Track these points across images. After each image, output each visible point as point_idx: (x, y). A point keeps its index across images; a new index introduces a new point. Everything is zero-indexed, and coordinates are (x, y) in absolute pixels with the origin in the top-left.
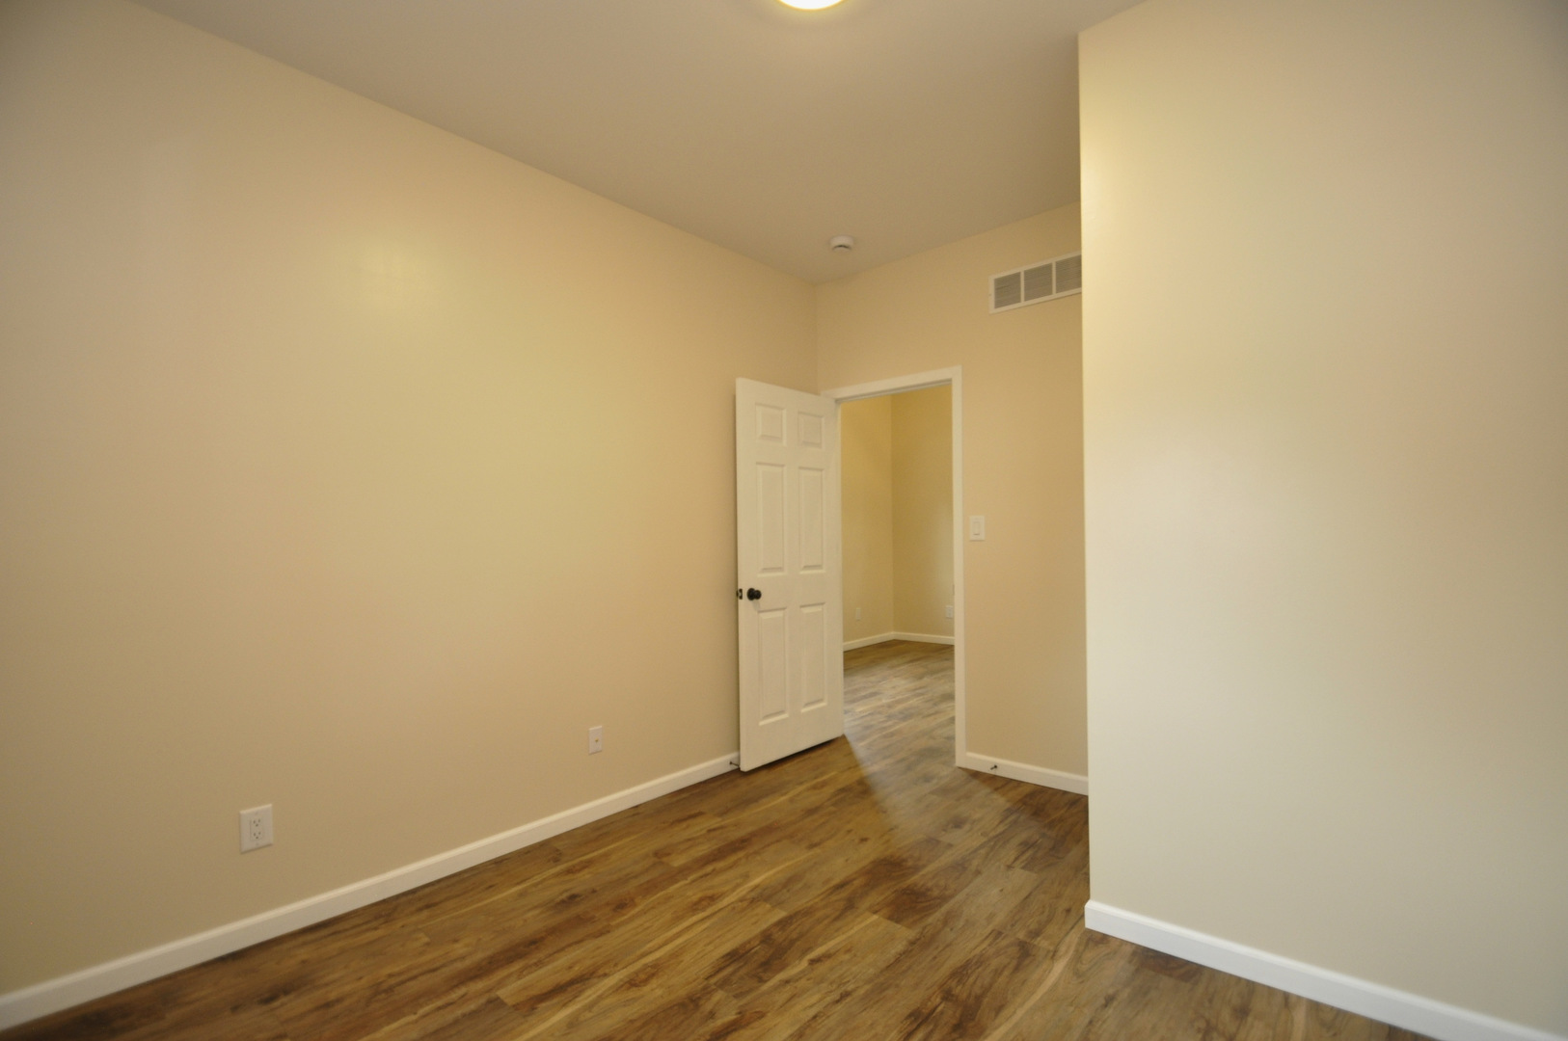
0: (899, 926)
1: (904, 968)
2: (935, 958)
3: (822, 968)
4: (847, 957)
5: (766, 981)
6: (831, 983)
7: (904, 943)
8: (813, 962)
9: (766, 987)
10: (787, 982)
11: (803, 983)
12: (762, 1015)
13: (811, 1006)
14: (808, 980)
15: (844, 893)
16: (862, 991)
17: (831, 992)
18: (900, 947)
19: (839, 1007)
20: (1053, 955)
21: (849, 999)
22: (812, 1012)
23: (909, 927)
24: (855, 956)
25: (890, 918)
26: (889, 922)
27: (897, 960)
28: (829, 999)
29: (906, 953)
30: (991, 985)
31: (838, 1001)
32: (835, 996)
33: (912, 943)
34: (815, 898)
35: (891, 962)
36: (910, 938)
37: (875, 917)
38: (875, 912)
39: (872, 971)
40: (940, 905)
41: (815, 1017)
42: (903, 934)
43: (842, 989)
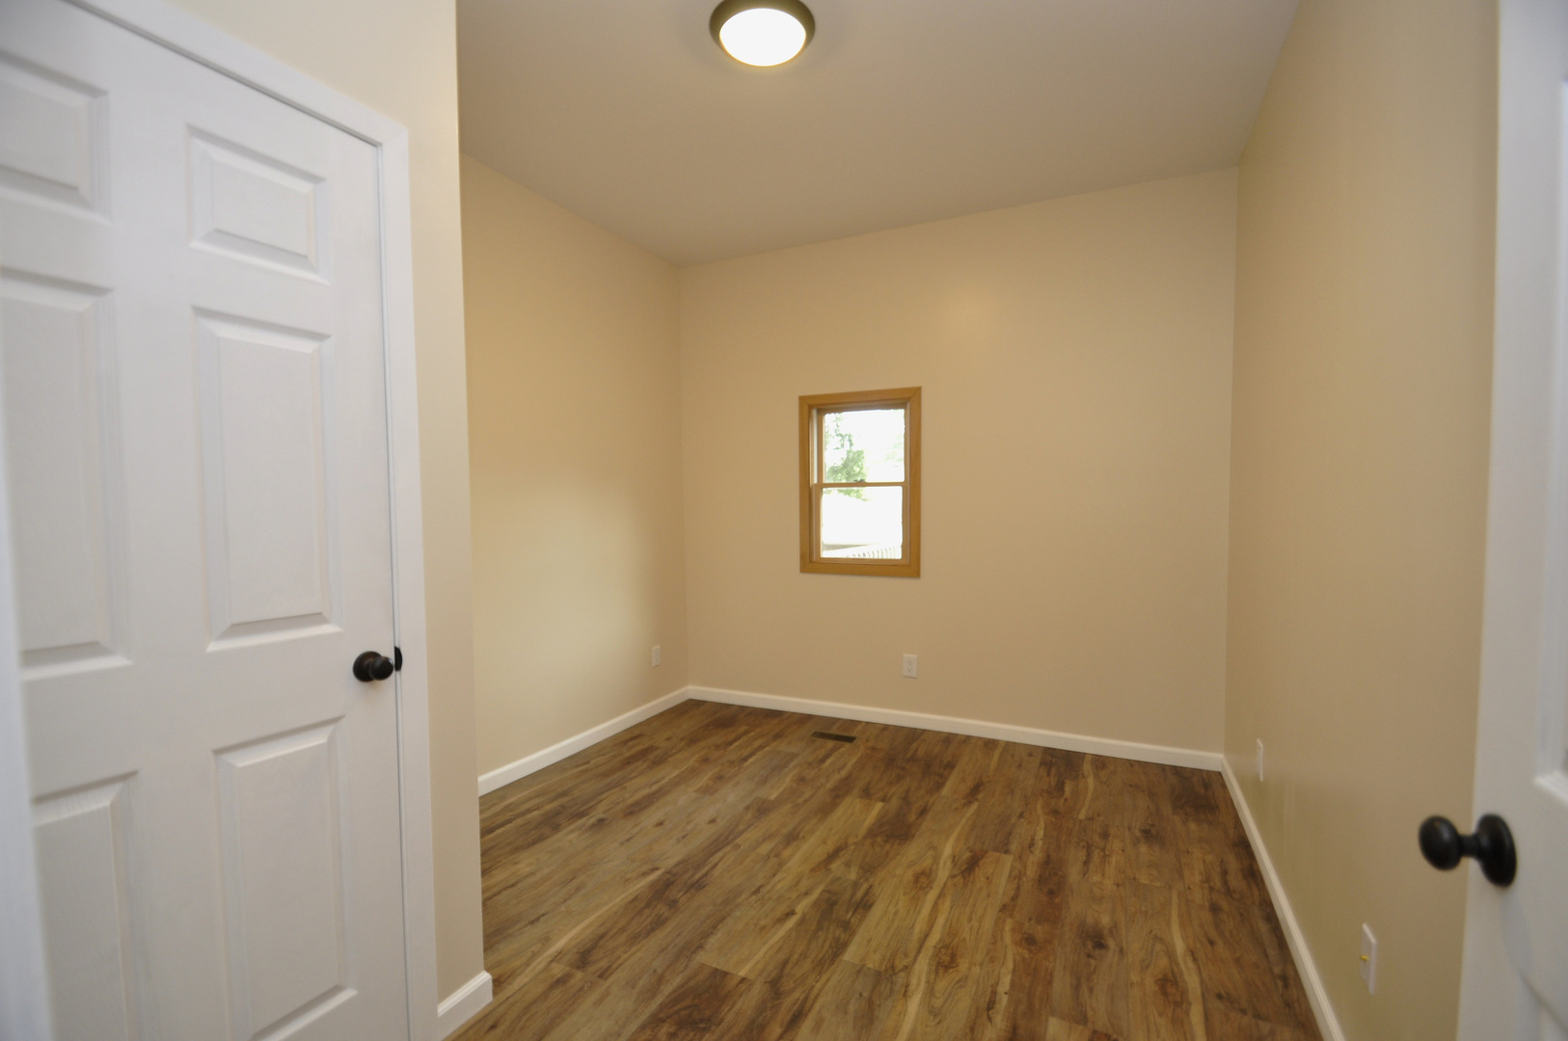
0: (714, 965)
1: (708, 921)
2: (679, 935)
3: (782, 909)
4: (762, 923)
5: (824, 891)
6: (770, 899)
7: (708, 946)
8: (792, 913)
9: (821, 888)
10: (806, 894)
11: (794, 895)
12: (812, 870)
13: (779, 881)
14: (790, 898)
15: (788, 1004)
16: (743, 896)
17: (768, 892)
18: (713, 941)
19: (758, 884)
20: (558, 957)
21: (753, 889)
22: (777, 878)
23: (702, 966)
24: (755, 925)
25: (725, 974)
26: (725, 969)
27: (715, 927)
28: (768, 887)
29: (706, 935)
30: (633, 918)
31: (761, 887)
32: (764, 891)
33: (700, 947)
34: (821, 990)
35: (720, 926)
36: (702, 953)
37: (742, 973)
38: (743, 980)
39: (738, 914)
40: (662, 1007)
41: (774, 875)
42: (709, 957)
43: (759, 895)
